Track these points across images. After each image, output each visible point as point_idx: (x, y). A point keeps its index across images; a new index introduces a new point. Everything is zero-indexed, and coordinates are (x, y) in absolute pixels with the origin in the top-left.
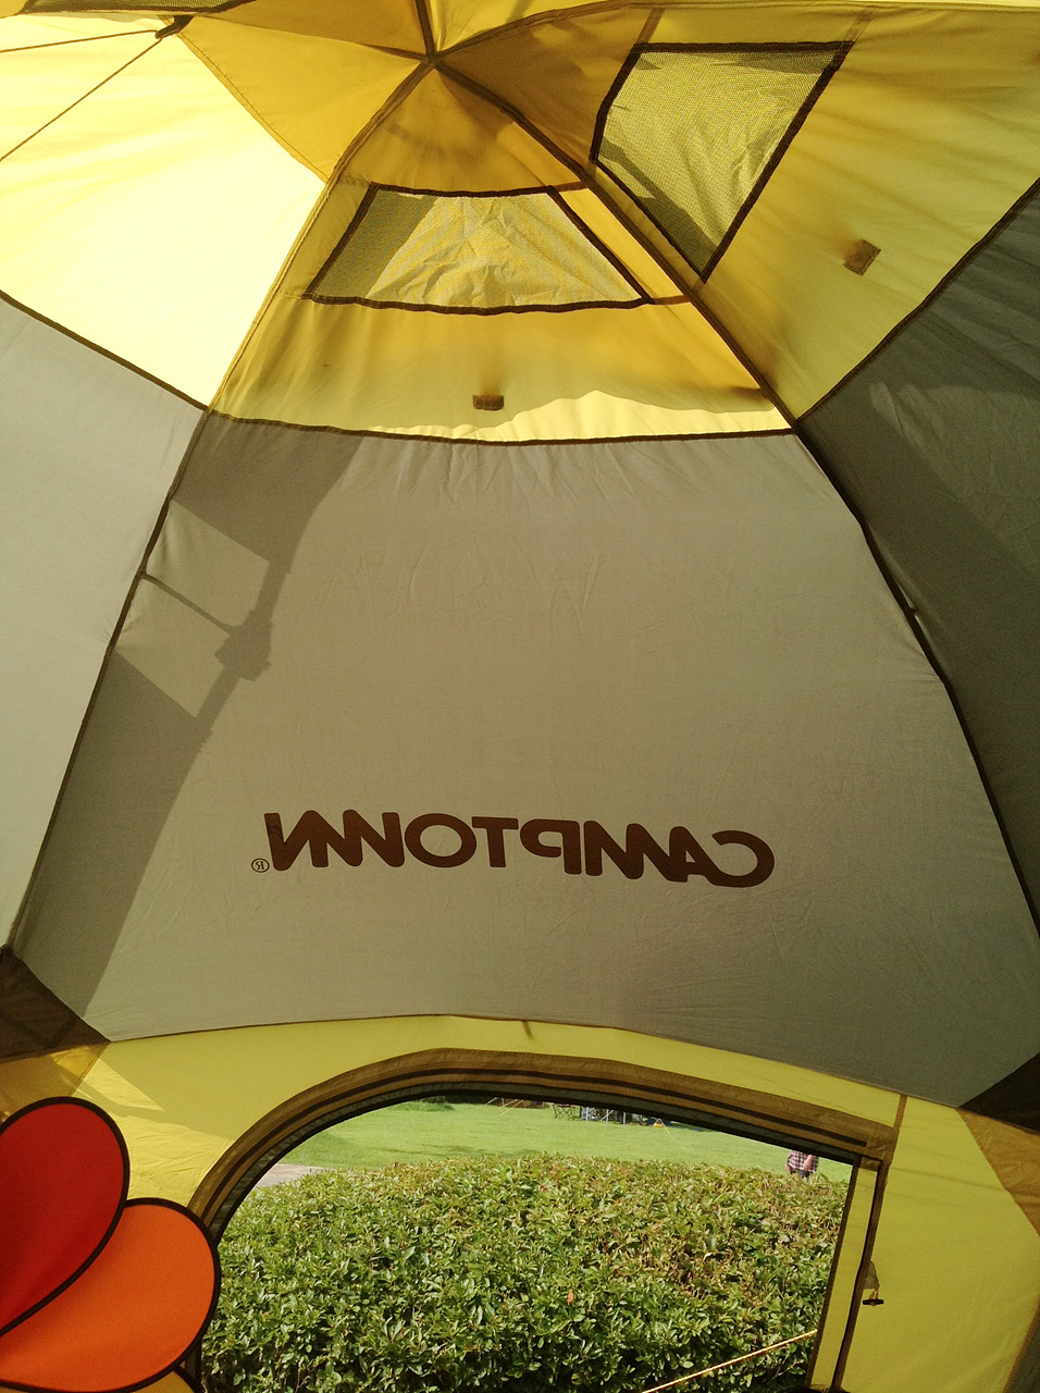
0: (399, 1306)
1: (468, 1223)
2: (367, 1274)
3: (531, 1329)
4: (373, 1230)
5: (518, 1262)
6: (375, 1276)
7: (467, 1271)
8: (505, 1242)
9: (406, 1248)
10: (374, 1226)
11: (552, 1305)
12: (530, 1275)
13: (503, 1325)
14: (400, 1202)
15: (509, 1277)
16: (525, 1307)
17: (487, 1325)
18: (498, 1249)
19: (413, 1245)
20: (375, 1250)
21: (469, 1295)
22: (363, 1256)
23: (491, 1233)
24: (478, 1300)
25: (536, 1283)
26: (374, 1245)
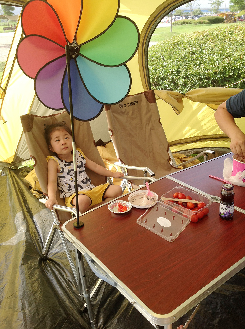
0: (197, 63)
1: (215, 42)
2: (189, 56)
3: (231, 65)
4: (190, 46)
5: (228, 50)
6: (191, 57)
7: (215, 53)
8: (224, 46)
9: (198, 50)
10: (190, 45)
11: (236, 59)
12: (231, 53)
13: (224, 65)
14: (197, 39)
15: (225, 54)
16: (229, 60)
17: (220, 65)
18: (222, 48)
19: (200, 49)
20: (191, 51)
21: (215, 59)
22: (188, 52)
23: (221, 44)
24: (217, 60)
25: (232, 54)
26: (191, 49)
